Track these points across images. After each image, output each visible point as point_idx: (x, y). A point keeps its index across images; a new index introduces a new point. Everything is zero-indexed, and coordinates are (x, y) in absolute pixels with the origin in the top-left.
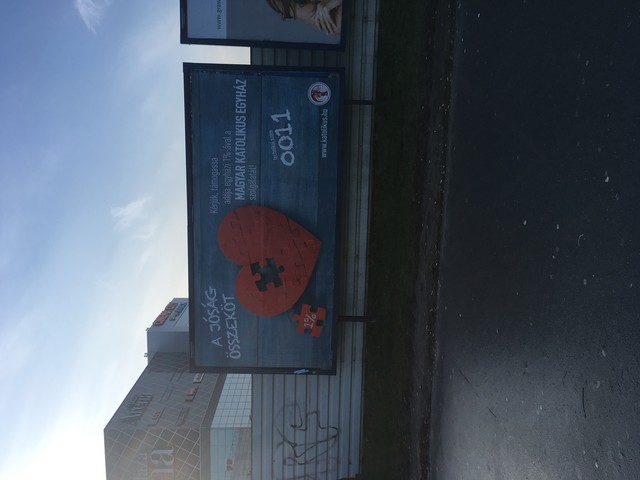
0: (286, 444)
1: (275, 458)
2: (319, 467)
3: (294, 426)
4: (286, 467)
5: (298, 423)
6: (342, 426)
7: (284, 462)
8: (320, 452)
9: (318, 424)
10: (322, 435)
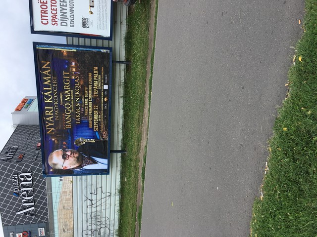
0: (88, 200)
1: (83, 206)
2: (102, 207)
3: (91, 193)
4: (88, 209)
5: (93, 192)
6: (112, 192)
7: (87, 207)
8: (102, 202)
9: (102, 192)
10: (104, 195)
